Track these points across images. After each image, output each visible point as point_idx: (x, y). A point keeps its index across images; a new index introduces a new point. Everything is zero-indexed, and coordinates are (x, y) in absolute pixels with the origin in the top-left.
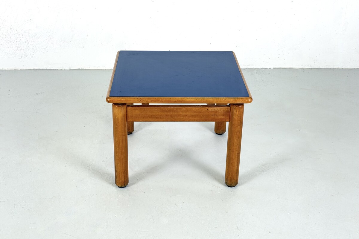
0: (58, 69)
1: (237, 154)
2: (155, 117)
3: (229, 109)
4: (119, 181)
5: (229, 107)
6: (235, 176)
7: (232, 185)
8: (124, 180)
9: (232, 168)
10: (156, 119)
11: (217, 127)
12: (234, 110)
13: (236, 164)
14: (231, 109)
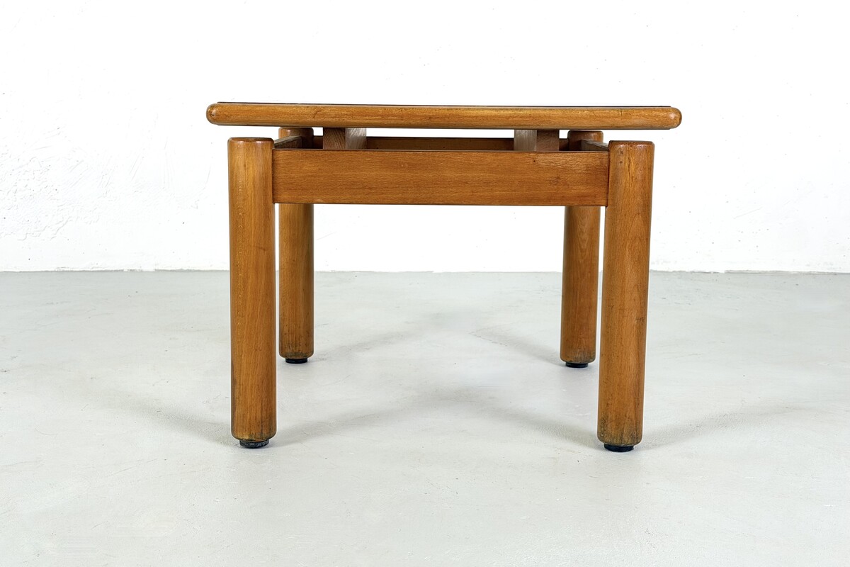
0: (122, 270)
1: (635, 322)
2: (364, 188)
3: (605, 159)
4: (244, 416)
5: (606, 154)
6: (632, 405)
7: (621, 438)
8: (259, 415)
9: (620, 374)
10: (369, 194)
11: (567, 340)
12: (622, 158)
13: (632, 360)
14: (612, 158)
